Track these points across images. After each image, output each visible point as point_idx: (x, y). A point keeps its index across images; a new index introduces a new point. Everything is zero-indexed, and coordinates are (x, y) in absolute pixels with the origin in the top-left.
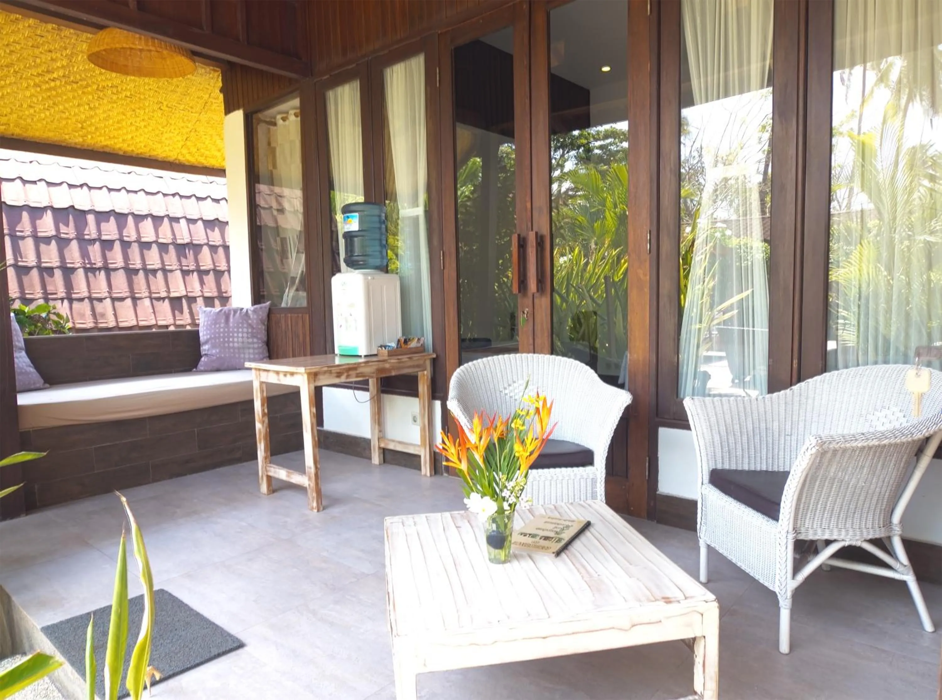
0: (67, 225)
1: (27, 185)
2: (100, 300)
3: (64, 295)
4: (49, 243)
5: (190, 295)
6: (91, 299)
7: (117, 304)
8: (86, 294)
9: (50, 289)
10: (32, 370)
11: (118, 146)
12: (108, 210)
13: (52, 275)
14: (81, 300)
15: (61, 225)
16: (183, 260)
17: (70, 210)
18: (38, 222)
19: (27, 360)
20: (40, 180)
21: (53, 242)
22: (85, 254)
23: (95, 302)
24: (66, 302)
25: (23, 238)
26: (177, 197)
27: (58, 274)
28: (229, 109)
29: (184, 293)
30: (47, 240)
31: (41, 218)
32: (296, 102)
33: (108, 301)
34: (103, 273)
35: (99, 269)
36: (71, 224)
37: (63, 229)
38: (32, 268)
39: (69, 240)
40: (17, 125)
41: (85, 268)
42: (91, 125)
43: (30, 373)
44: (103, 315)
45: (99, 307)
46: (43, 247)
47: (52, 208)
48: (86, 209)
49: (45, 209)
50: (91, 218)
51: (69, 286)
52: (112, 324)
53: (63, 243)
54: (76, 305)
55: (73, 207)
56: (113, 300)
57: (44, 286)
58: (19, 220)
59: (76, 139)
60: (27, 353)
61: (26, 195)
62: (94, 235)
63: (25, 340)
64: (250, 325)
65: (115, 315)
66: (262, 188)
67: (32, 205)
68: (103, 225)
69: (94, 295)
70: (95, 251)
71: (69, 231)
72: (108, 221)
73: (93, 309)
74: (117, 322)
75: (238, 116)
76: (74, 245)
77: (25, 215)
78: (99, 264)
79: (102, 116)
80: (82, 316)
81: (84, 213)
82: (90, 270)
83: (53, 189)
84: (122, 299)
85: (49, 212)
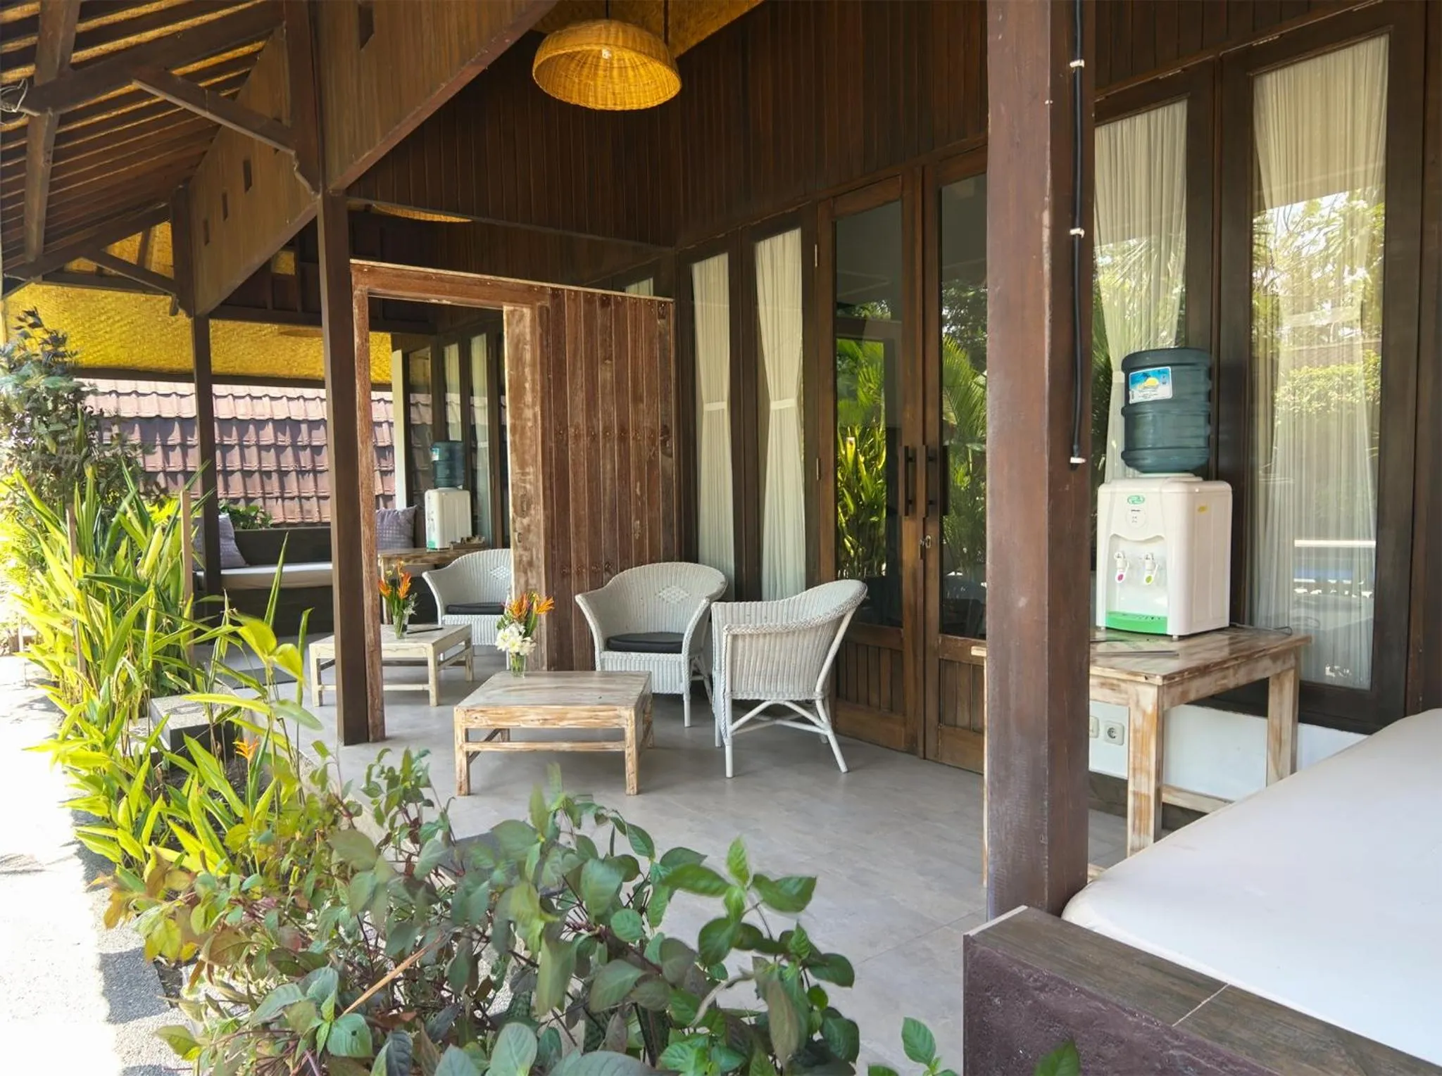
0: (285, 435)
1: (255, 401)
2: (308, 498)
3: (278, 494)
4: (269, 451)
5: (387, 493)
6: (300, 498)
7: (322, 501)
8: (296, 494)
9: (268, 489)
10: (238, 553)
11: (317, 374)
12: (318, 418)
13: (270, 477)
14: (292, 498)
15: (279, 434)
16: (382, 461)
17: (288, 421)
18: (261, 432)
19: (235, 547)
20: (265, 396)
21: (273, 450)
22: (297, 460)
23: (303, 500)
24: (280, 500)
25: (248, 447)
26: (382, 403)
27: (275, 476)
28: (394, 349)
29: (381, 492)
30: (267, 448)
31: (263, 428)
32: (428, 349)
33: (315, 499)
34: (311, 475)
35: (308, 472)
36: (288, 433)
37: (281, 437)
38: (254, 472)
39: (285, 447)
40: (241, 366)
41: (296, 471)
42: (295, 361)
43: (234, 556)
44: (309, 512)
45: (306, 505)
46: (264, 454)
47: (272, 420)
48: (301, 418)
49: (267, 421)
50: (304, 427)
51: (282, 487)
52: (316, 520)
53: (280, 449)
54: (287, 502)
55: (289, 418)
56: (319, 498)
57: (263, 487)
58: (247, 431)
59: (284, 372)
60: (236, 542)
61: (253, 410)
62: (306, 443)
63: (235, 533)
64: (399, 524)
65: (319, 512)
66: (413, 409)
67: (257, 418)
68: (314, 433)
69: (303, 495)
70: (305, 457)
71: (285, 439)
72: (318, 429)
73: (301, 507)
74: (320, 517)
75: (399, 353)
76: (289, 451)
77: (251, 427)
78: (309, 468)
79: (302, 355)
80: (292, 512)
81: (299, 422)
82: (301, 473)
83: (274, 403)
84: (326, 498)
85: (270, 425)
